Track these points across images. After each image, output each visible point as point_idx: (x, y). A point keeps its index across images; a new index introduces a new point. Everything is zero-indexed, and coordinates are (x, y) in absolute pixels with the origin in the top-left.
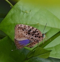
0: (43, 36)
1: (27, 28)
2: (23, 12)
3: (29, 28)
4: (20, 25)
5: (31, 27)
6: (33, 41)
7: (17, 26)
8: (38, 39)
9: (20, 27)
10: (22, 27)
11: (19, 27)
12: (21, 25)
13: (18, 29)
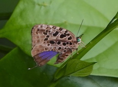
0: (77, 41)
1: (51, 30)
2: (39, 5)
3: (55, 29)
4: (39, 26)
5: (58, 28)
6: (63, 53)
7: (35, 28)
8: (69, 47)
9: (40, 29)
10: (44, 28)
11: (38, 30)
12: (42, 26)
13: (37, 33)
